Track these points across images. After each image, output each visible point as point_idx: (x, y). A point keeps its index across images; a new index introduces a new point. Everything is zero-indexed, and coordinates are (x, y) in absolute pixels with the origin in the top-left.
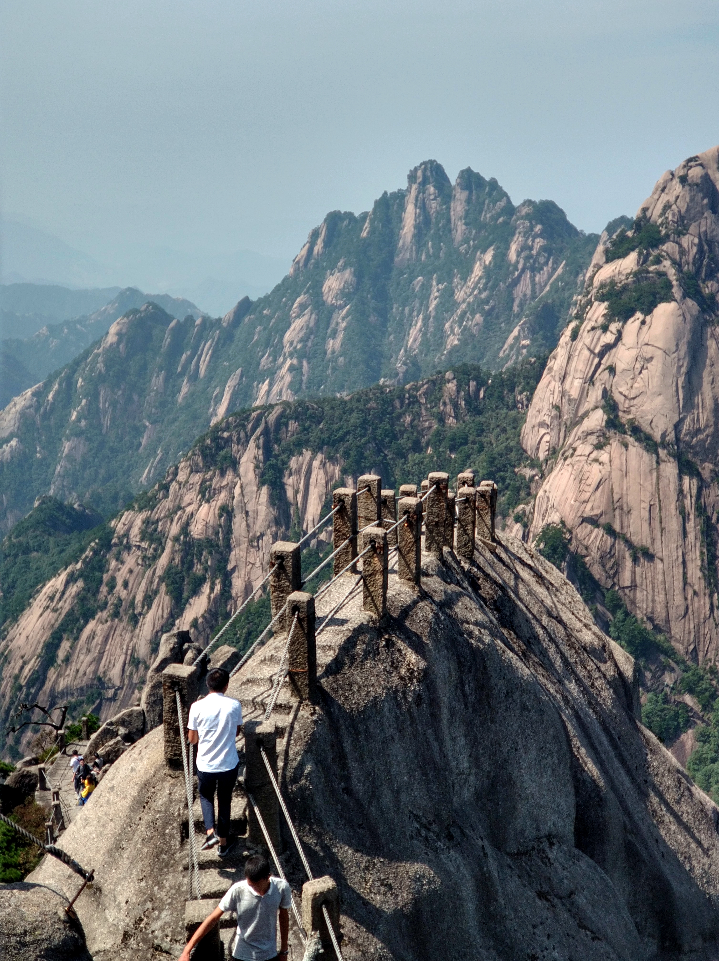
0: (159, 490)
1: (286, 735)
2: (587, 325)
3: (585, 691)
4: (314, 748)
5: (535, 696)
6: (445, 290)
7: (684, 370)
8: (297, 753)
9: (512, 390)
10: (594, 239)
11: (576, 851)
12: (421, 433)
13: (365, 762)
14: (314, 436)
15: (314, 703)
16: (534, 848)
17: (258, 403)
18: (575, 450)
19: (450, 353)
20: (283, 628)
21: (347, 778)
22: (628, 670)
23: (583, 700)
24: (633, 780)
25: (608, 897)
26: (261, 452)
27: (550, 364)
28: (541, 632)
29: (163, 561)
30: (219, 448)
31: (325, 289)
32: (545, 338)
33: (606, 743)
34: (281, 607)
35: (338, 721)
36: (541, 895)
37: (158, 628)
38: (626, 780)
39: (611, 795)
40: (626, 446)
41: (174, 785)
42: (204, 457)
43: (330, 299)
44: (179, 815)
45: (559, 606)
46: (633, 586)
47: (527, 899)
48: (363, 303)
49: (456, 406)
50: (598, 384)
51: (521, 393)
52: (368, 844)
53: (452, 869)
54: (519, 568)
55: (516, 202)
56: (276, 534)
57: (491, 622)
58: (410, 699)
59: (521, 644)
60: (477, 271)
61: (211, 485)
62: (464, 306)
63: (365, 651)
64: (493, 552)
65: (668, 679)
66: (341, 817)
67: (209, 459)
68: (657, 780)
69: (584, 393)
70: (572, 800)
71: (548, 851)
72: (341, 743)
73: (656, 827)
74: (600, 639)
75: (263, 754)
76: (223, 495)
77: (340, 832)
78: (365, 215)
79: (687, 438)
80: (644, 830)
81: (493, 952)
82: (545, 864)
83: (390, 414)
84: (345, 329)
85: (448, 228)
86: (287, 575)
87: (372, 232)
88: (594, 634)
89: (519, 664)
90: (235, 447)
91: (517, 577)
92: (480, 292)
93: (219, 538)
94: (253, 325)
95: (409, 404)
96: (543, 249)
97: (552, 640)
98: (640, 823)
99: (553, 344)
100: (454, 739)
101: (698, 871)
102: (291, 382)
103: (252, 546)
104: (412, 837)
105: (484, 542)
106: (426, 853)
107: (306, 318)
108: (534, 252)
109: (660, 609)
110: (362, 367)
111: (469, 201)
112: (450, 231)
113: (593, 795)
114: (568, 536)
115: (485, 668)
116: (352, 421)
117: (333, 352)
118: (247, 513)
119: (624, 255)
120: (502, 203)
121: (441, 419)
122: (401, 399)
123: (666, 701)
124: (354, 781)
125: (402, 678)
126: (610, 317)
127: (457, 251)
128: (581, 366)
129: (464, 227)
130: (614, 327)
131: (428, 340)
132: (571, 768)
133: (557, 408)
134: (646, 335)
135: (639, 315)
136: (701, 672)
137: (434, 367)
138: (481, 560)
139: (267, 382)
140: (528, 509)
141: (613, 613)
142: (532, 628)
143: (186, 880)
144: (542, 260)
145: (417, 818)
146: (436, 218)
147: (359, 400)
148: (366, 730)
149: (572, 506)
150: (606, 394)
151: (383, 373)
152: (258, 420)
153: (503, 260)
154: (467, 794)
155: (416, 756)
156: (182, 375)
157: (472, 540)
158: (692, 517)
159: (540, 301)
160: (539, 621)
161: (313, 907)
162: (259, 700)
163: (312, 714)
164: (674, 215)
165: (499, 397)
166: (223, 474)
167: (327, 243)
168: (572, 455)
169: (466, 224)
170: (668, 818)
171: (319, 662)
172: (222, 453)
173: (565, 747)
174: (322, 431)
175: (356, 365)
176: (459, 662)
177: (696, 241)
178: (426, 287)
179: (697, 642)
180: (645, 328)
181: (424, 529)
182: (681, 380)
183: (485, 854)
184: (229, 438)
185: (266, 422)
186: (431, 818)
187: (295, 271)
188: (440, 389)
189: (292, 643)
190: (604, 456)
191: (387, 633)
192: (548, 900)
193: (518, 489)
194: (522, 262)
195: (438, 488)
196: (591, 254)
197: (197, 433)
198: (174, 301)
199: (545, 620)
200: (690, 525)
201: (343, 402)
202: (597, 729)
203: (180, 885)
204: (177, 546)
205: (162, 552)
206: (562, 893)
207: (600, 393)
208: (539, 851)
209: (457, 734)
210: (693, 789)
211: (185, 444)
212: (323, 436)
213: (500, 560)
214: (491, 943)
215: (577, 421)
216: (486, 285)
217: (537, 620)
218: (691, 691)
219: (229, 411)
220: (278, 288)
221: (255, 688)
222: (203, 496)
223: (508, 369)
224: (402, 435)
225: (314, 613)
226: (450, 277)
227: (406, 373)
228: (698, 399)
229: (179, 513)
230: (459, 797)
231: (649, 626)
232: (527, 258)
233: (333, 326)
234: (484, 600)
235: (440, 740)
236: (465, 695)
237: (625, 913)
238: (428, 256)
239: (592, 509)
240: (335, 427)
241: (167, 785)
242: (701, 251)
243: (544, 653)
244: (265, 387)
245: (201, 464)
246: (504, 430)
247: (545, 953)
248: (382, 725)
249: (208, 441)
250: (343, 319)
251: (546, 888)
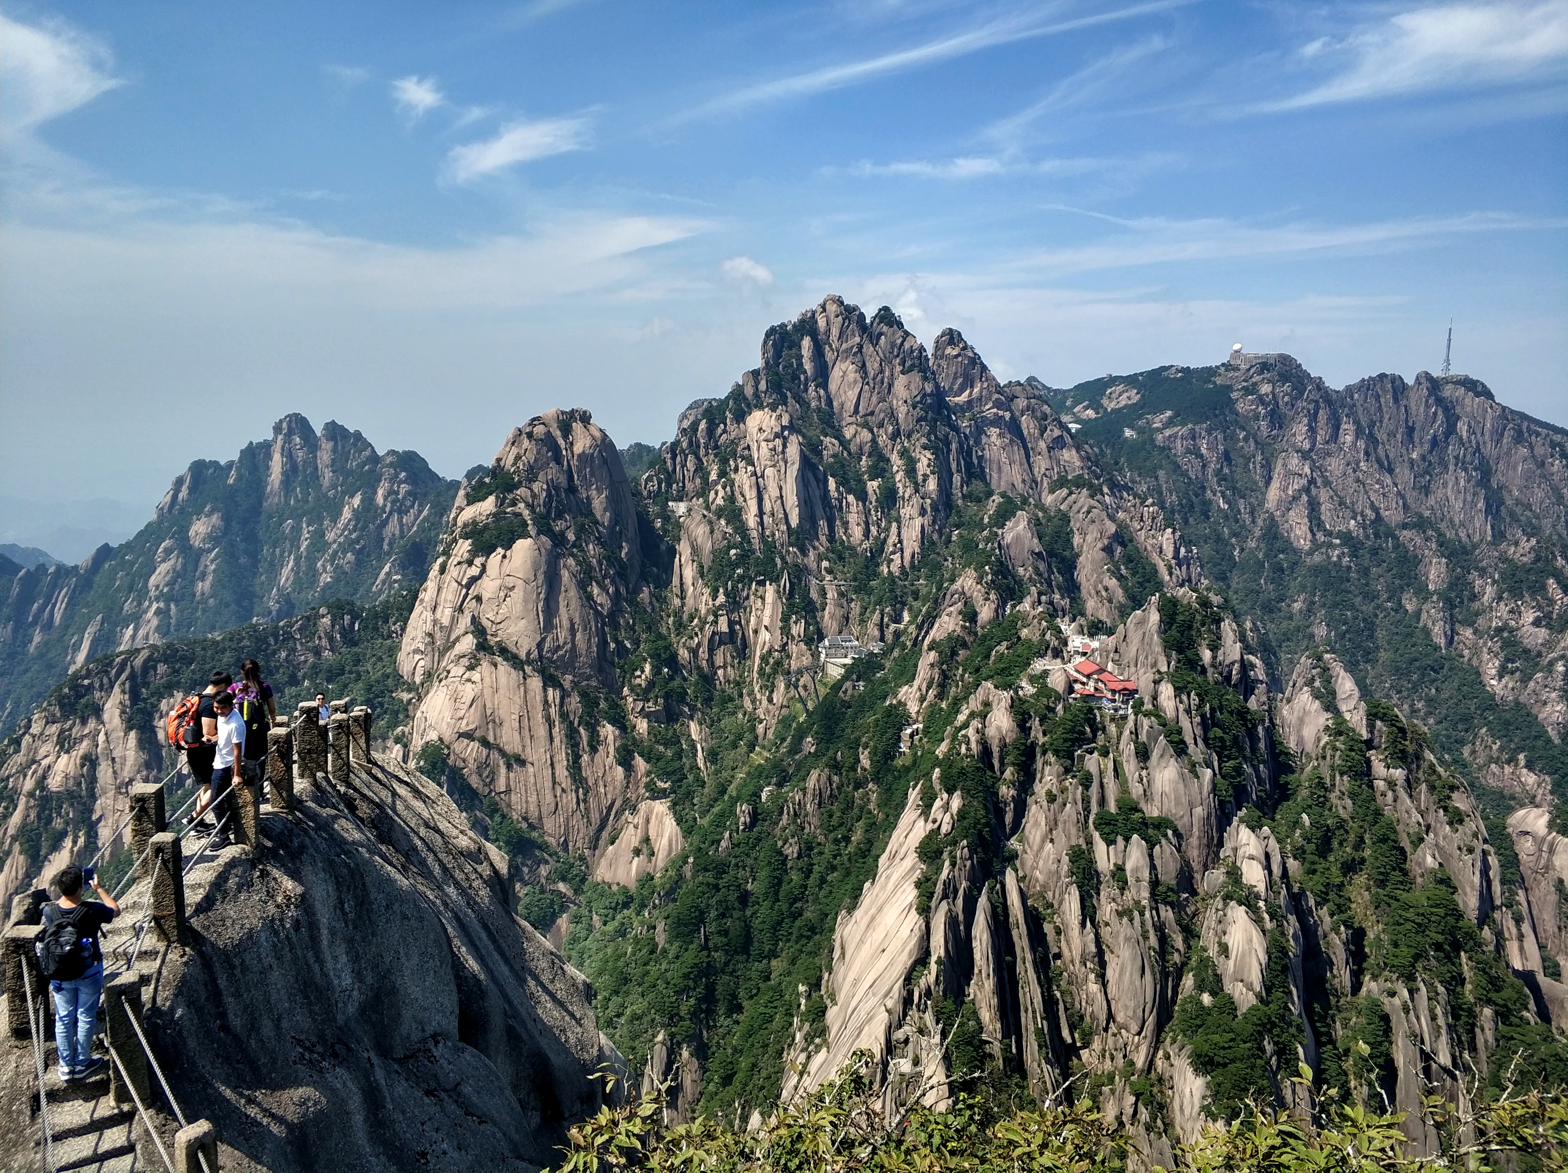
0: (9, 745)
1: (153, 982)
2: (454, 560)
3: (463, 892)
4: (185, 990)
5: (415, 905)
6: (315, 532)
7: (542, 596)
8: (166, 999)
9: (386, 621)
10: (455, 485)
11: (460, 1044)
12: (297, 667)
13: (242, 995)
14: (185, 677)
15: (184, 945)
16: (420, 1049)
17: (122, 648)
18: (448, 672)
19: (323, 590)
20: (146, 872)
21: (223, 1015)
22: (503, 867)
23: (462, 902)
24: (512, 969)
25: (492, 1081)
26: (127, 697)
27: (421, 596)
28: (419, 843)
29: (16, 819)
30: (79, 696)
31: (192, 533)
32: (415, 573)
33: (485, 938)
34: (143, 851)
35: (211, 959)
36: (429, 1093)
37: (11, 889)
38: (505, 970)
39: (492, 986)
40: (496, 666)
41: (21, 1057)
42: (62, 707)
43: (197, 543)
44: (29, 1087)
45: (436, 817)
46: (508, 791)
47: (415, 1099)
48: (232, 546)
49: (331, 639)
50: (466, 612)
51: (394, 624)
52: (248, 1079)
53: (338, 1085)
54: (396, 786)
55: (381, 452)
56: (148, 777)
57: (369, 839)
58: (288, 926)
59: (400, 857)
60: (347, 513)
61: (70, 735)
62: (335, 546)
63: (237, 884)
64: (370, 773)
65: (544, 871)
66: (218, 1056)
67: (67, 708)
68: (532, 965)
69: (454, 621)
70: (455, 997)
71: (434, 1050)
72: (214, 980)
73: (534, 1008)
74: (475, 842)
75: (127, 1006)
76: (85, 743)
77: (217, 1071)
78: (230, 464)
79: (549, 655)
80: (523, 1012)
81: (383, 1158)
82: (431, 1062)
83: (265, 650)
84: (214, 571)
85: (316, 476)
86: (149, 817)
87: (239, 478)
88: (470, 838)
89: (398, 876)
90: (97, 694)
91: (394, 794)
92: (350, 533)
93: (81, 789)
94: (114, 571)
95: (284, 640)
96: (409, 493)
97: (430, 849)
98: (519, 1007)
99: (424, 578)
100: (335, 958)
101: (572, 1041)
102: (158, 626)
103: (121, 793)
104: (295, 1063)
105: (359, 764)
106: (311, 1076)
107: (172, 562)
108: (400, 496)
109: (532, 808)
110: (233, 607)
111: (334, 451)
112: (318, 478)
113: (475, 989)
114: (446, 751)
115: (364, 884)
116: (225, 660)
117: (203, 594)
118: (113, 759)
119: (484, 498)
120: (367, 453)
121: (317, 652)
122: (276, 636)
123: (542, 891)
124: (231, 1016)
125: (278, 906)
126: (474, 552)
127: (325, 495)
128: (450, 597)
129: (331, 474)
130: (478, 561)
131: (300, 579)
132: (453, 967)
133: (430, 635)
134: (507, 567)
135: (500, 550)
136: (572, 860)
137: (308, 604)
138: (357, 782)
139: (131, 627)
140: (406, 730)
141: (491, 817)
142: (410, 841)
143: (38, 1156)
144: (408, 503)
145: (299, 1042)
146: (303, 466)
147: (231, 640)
148: (242, 963)
149: (448, 724)
150: (475, 620)
151: (256, 611)
152: (123, 665)
153: (371, 504)
154: (351, 1010)
155: (297, 981)
156: (35, 623)
157: (347, 764)
158: (557, 723)
159: (408, 541)
160: (417, 834)
161: (187, 1155)
162: (121, 950)
163: (182, 956)
164: (524, 465)
165: (373, 628)
166: (84, 722)
167: (192, 490)
168: (447, 677)
169: (333, 472)
170: (545, 998)
171: (187, 901)
172: (83, 701)
173: (446, 948)
174: (193, 672)
175: (227, 605)
176: (337, 883)
177: (545, 487)
178: (297, 530)
179: (567, 834)
180: (506, 561)
181: (295, 757)
182: (541, 604)
183: (372, 1065)
184: (91, 685)
185: (132, 667)
186: (314, 1039)
187: (158, 517)
188: (315, 624)
189: (156, 887)
190: (476, 676)
191: (261, 863)
192: (434, 1096)
193: (397, 713)
194: (389, 505)
195: (308, 716)
196: (454, 497)
197: (52, 682)
198: (24, 550)
199: (422, 831)
200: (556, 730)
201: (215, 643)
202: (476, 927)
203: (32, 1163)
204: (32, 802)
205: (15, 809)
206: (448, 1087)
207: (469, 619)
208: (425, 1052)
209: (337, 954)
210: (565, 967)
211: (39, 695)
212: (195, 677)
213: (377, 779)
214: (381, 1150)
215: (450, 645)
216: (355, 526)
217: (415, 832)
218: (564, 879)
219: (89, 659)
220: (141, 534)
221: (116, 938)
222: (62, 747)
223: (381, 603)
224: (278, 671)
225: (181, 852)
226: (320, 519)
227: (279, 610)
228: (556, 621)
229: (34, 767)
230: (344, 1014)
231: (524, 825)
232: (394, 502)
233: (201, 568)
234: (362, 820)
235: (320, 961)
236: (345, 914)
237: (508, 1092)
238: (297, 501)
239: (467, 725)
240: (208, 666)
241: (13, 1058)
242: (549, 495)
243: (423, 863)
244: (129, 631)
245: (58, 715)
246: (380, 659)
247: (434, 1147)
248: (258, 956)
249: (66, 690)
250: (212, 561)
251: (433, 1084)
